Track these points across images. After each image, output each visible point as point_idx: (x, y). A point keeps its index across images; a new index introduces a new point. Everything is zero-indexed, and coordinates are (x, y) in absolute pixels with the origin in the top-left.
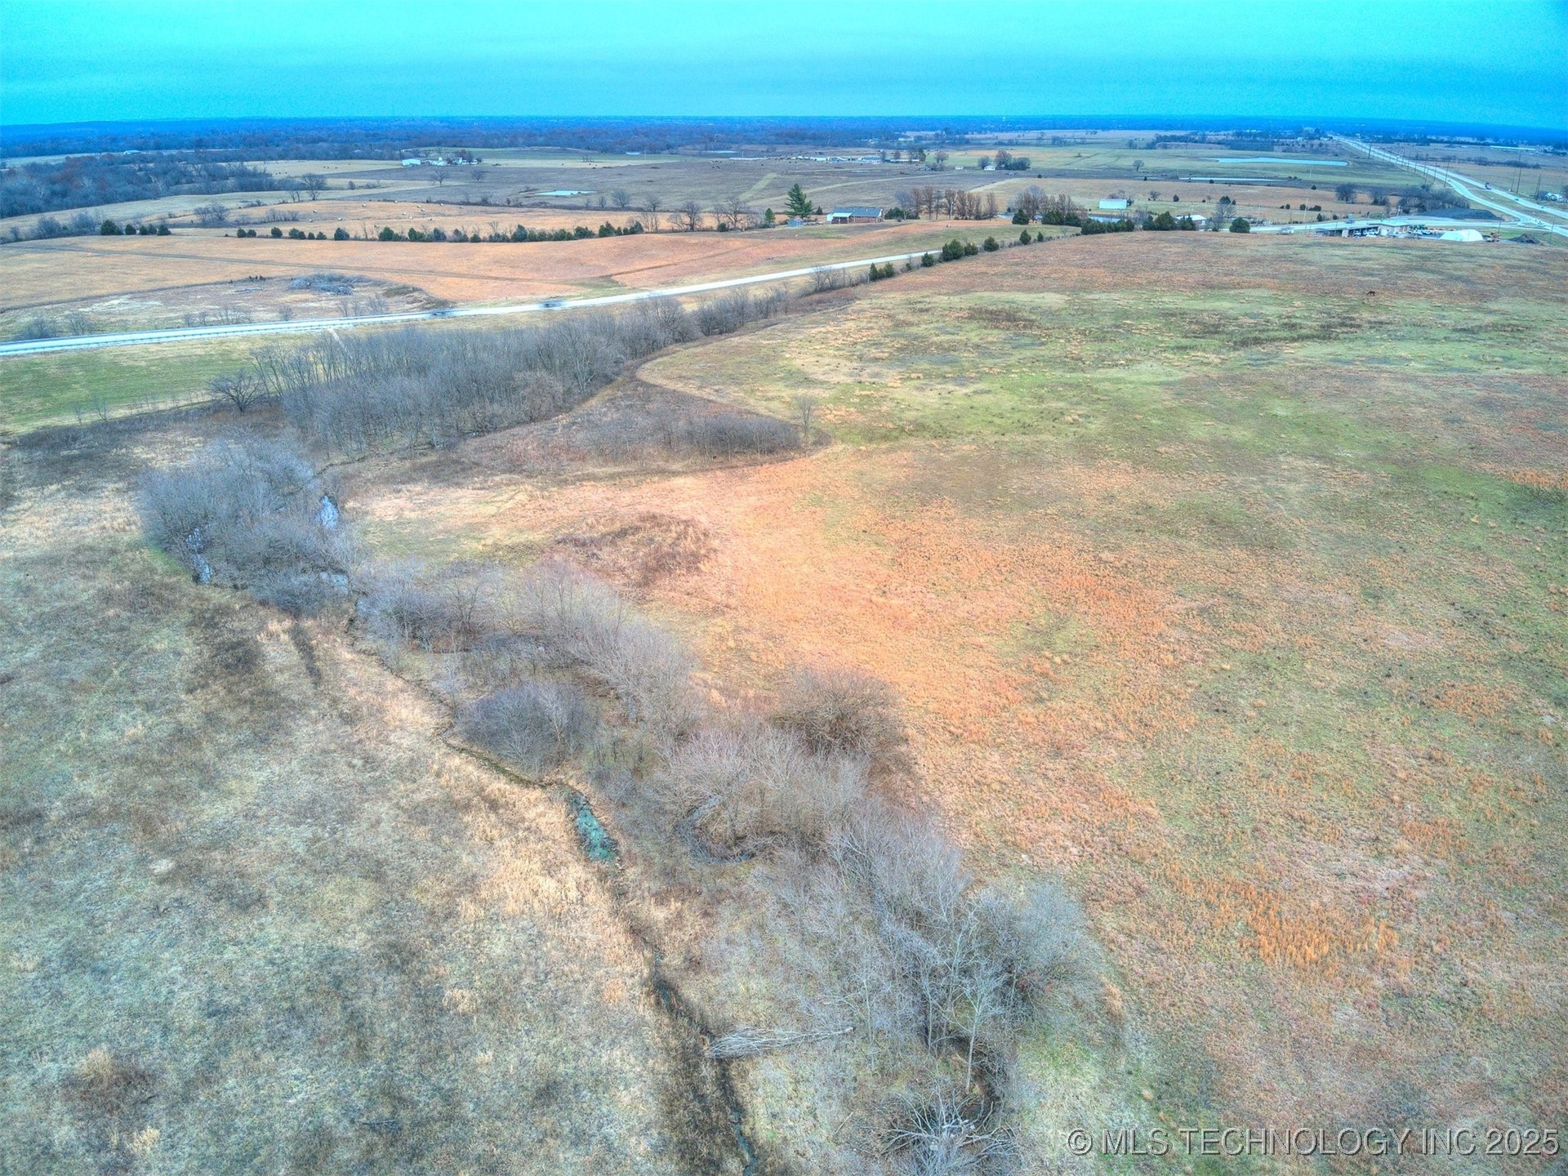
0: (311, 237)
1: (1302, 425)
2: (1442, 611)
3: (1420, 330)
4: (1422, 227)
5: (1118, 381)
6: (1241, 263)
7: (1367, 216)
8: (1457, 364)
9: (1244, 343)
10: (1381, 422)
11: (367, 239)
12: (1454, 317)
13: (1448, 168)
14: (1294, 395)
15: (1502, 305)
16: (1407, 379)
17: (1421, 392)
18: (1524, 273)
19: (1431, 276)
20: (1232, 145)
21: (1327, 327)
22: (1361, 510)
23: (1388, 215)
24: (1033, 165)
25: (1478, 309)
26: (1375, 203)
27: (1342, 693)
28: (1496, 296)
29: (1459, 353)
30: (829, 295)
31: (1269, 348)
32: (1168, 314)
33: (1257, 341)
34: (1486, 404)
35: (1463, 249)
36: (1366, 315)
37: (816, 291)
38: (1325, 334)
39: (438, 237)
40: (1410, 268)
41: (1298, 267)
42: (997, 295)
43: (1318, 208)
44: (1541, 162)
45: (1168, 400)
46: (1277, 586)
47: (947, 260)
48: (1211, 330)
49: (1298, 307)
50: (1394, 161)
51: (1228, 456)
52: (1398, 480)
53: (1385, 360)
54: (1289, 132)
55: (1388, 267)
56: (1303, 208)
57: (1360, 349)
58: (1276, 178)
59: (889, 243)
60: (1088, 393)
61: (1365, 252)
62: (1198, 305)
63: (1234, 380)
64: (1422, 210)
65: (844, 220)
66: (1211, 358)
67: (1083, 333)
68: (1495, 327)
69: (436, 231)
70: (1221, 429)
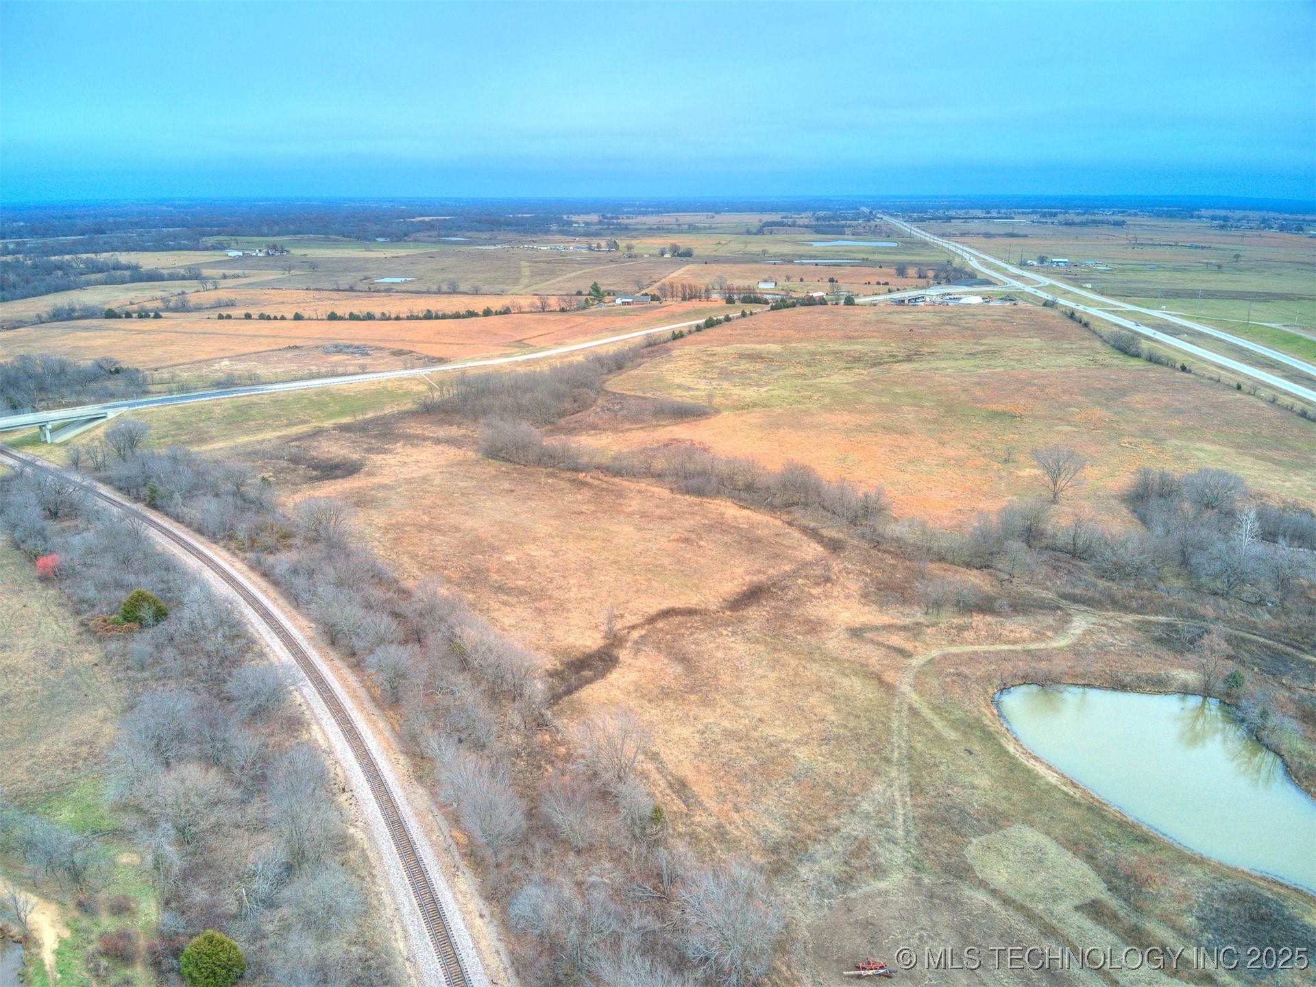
0: (275, 318)
1: (908, 395)
2: (964, 446)
3: (951, 355)
4: (949, 294)
5: (827, 383)
6: (861, 325)
7: (917, 288)
8: (967, 369)
9: (874, 365)
10: (939, 393)
11: (317, 319)
12: (966, 348)
13: (963, 243)
14: (903, 385)
15: (989, 341)
16: (946, 376)
17: (953, 380)
18: (1000, 323)
19: (954, 328)
20: (819, 230)
21: (909, 356)
22: (935, 421)
23: (928, 286)
24: (696, 252)
25: (976, 344)
26: (920, 277)
27: (937, 465)
28: (986, 337)
29: (968, 364)
30: (655, 348)
31: (886, 366)
32: (835, 353)
33: (880, 364)
34: (978, 384)
35: (971, 311)
36: (925, 349)
37: (647, 347)
38: (909, 359)
39: (370, 317)
40: (944, 324)
41: (889, 326)
42: (745, 346)
43: (887, 284)
44: (1028, 231)
45: (851, 389)
46: (911, 443)
47: (708, 327)
48: (858, 360)
49: (893, 346)
50: (927, 239)
51: (884, 408)
52: (946, 411)
53: (937, 369)
54: (850, 213)
55: (933, 325)
56: (878, 283)
57: (925, 365)
58: (854, 259)
59: (667, 318)
60: (818, 389)
61: (920, 316)
62: (848, 348)
63: (876, 381)
64: (949, 282)
65: (629, 303)
66: (862, 373)
67: (799, 363)
68: (984, 351)
69: (368, 313)
70: (877, 399)
